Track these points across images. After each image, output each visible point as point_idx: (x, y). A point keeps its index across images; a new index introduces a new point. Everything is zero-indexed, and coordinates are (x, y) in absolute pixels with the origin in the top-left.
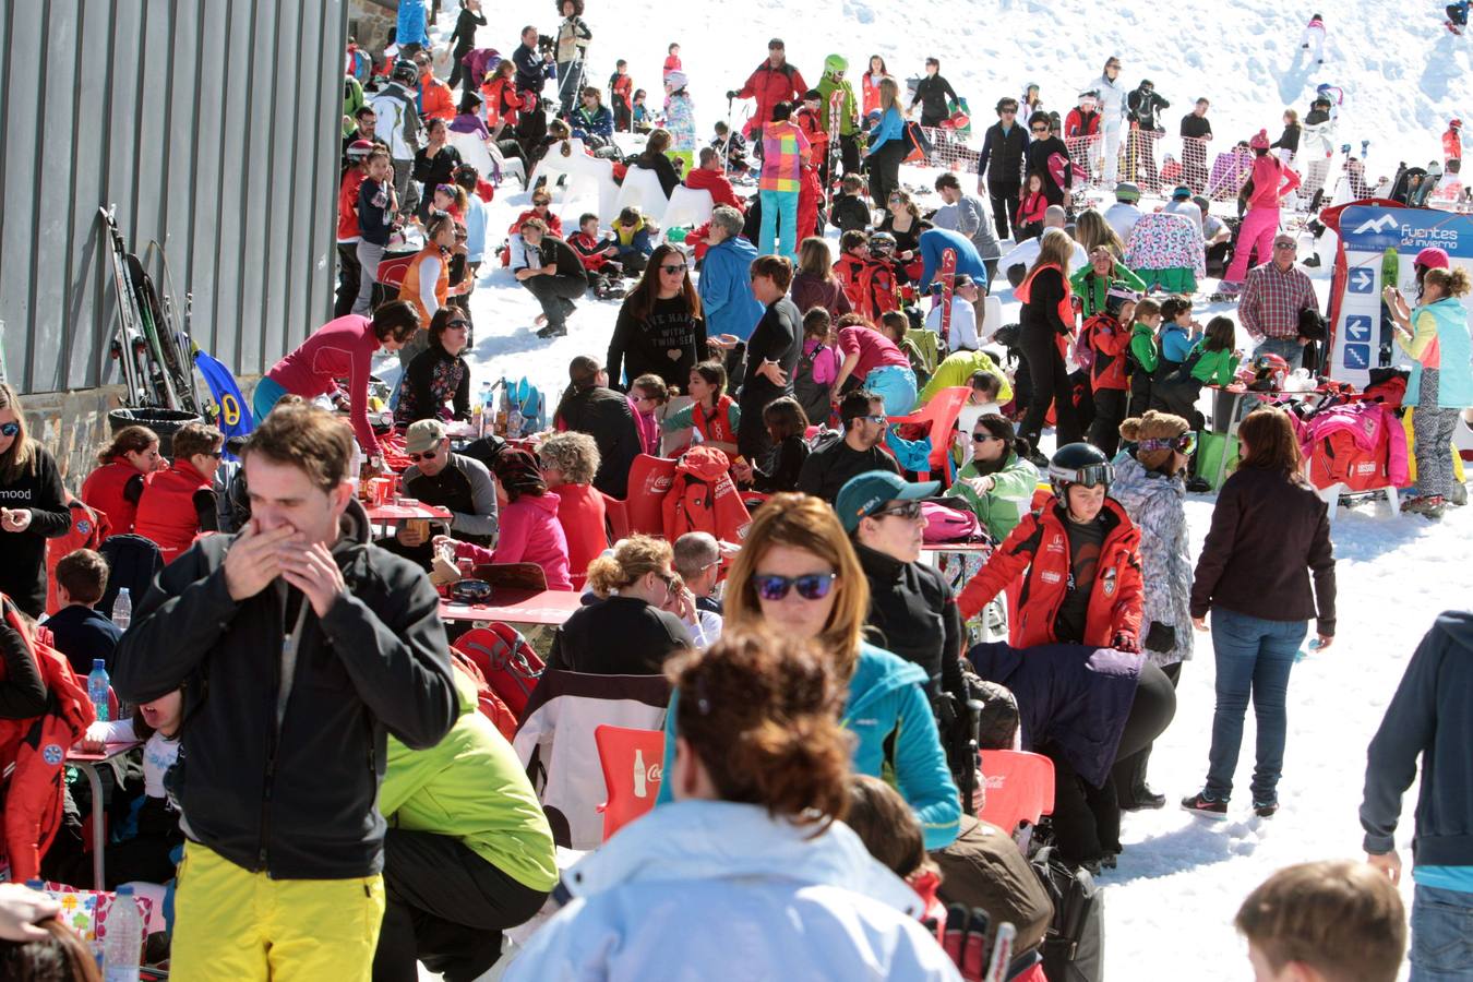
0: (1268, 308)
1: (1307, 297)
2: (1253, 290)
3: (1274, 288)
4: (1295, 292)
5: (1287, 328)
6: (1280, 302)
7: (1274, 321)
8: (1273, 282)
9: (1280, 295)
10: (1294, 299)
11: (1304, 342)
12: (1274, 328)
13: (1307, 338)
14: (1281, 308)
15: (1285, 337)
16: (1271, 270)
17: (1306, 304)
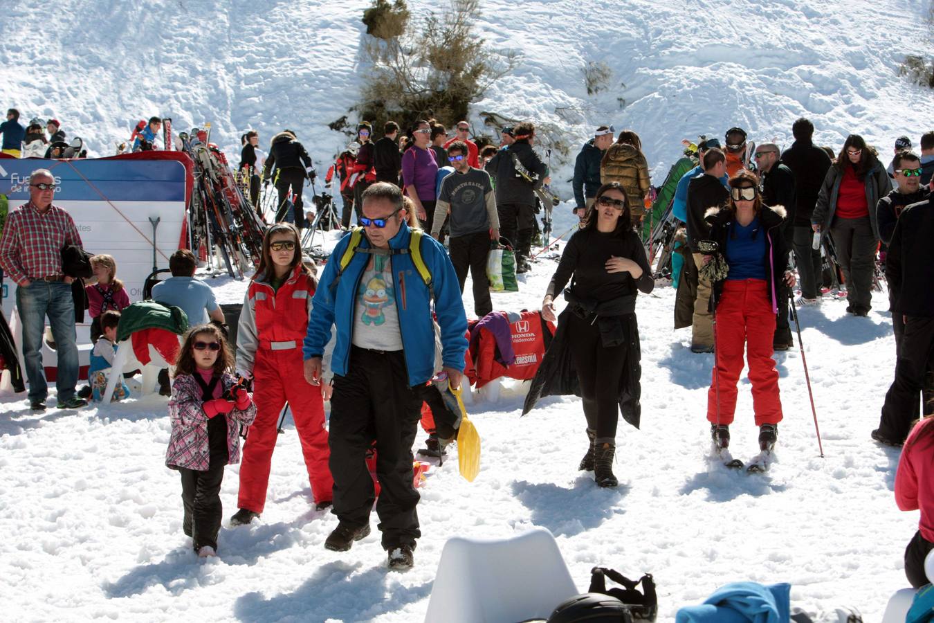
0: (30, 250)
1: (68, 235)
2: (11, 234)
3: (33, 229)
4: (56, 231)
5: (50, 269)
6: (42, 242)
7: (38, 263)
8: (32, 223)
9: (41, 236)
10: (56, 237)
11: (70, 280)
12: (38, 270)
13: (73, 276)
14: (42, 249)
15: (49, 278)
16: (30, 211)
17: (68, 242)
